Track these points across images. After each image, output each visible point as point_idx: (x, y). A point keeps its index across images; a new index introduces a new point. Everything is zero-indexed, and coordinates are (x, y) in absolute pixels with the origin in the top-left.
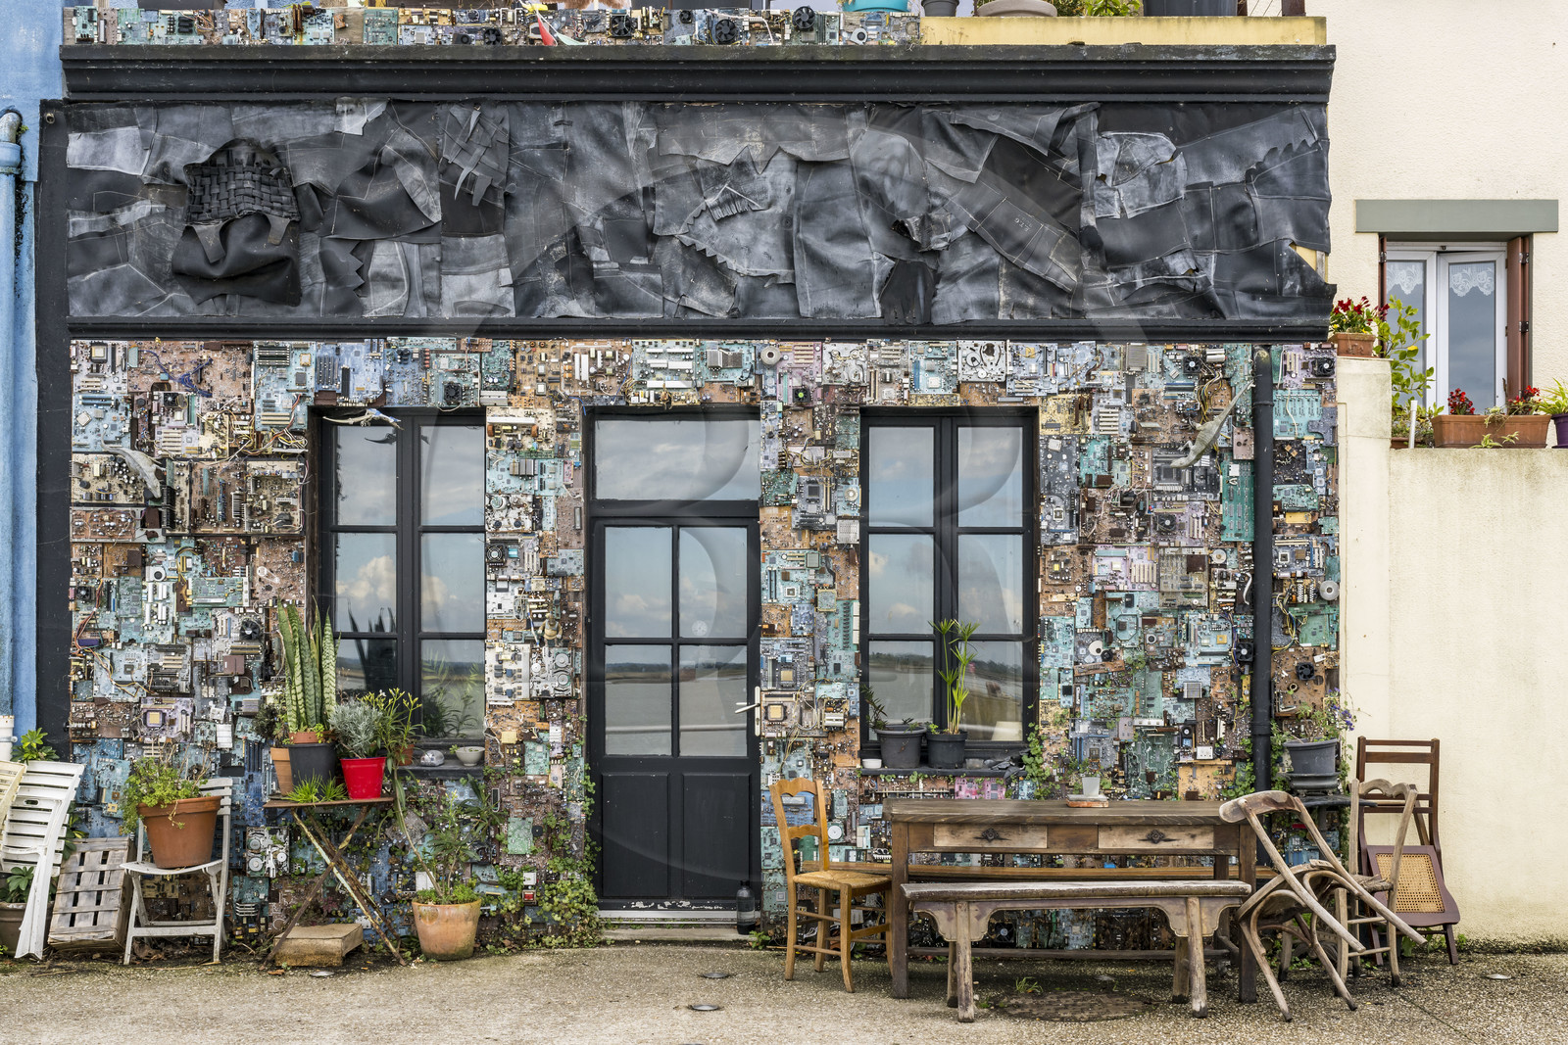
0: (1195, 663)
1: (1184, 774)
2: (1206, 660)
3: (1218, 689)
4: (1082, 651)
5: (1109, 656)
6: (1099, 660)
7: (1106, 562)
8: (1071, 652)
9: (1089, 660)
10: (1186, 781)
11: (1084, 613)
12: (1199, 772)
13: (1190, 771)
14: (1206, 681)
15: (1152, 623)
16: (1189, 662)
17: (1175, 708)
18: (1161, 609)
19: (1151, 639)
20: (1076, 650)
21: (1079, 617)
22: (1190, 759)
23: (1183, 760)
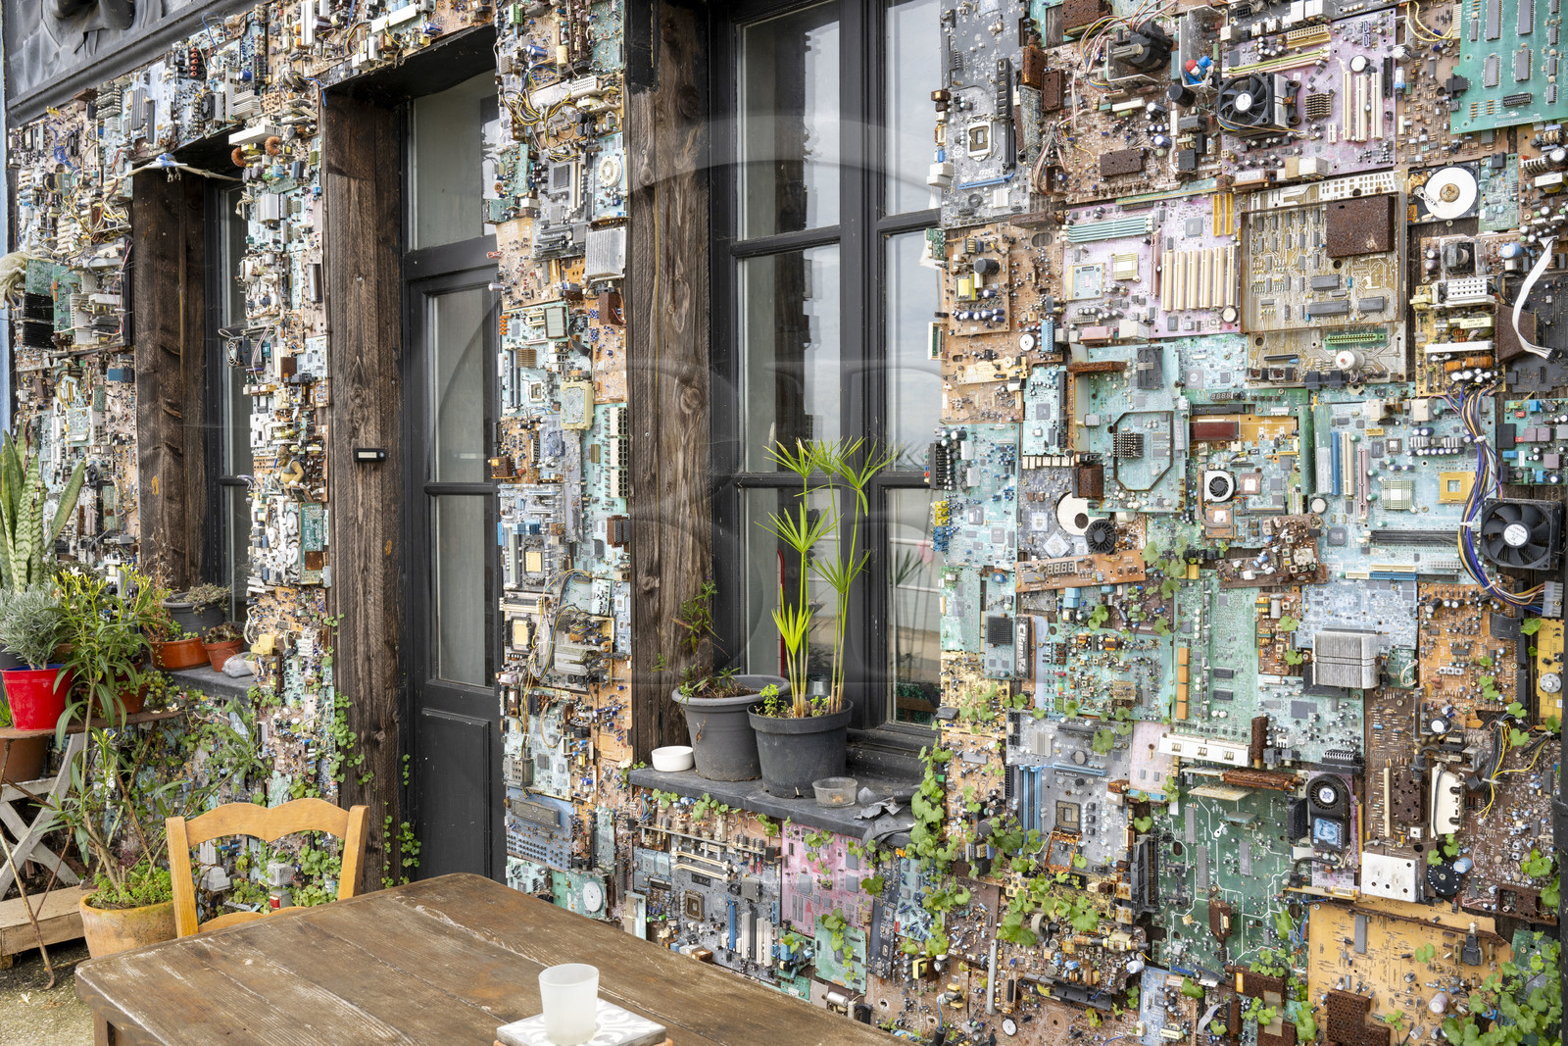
0: (1364, 567)
1: (1326, 931)
2: (1403, 559)
3: (1441, 662)
4: (1038, 520)
5: (1105, 538)
6: (1082, 548)
7: (1099, 255)
8: (1011, 524)
9: (1054, 546)
10: (1333, 955)
11: (1043, 412)
12: (1377, 935)
13: (1349, 927)
14: (1402, 632)
15: (1224, 435)
16: (1338, 562)
17: (1299, 712)
18: (1250, 389)
19: (1218, 486)
20: (1022, 517)
21: (1031, 425)
22: (1343, 888)
23: (1319, 884)
